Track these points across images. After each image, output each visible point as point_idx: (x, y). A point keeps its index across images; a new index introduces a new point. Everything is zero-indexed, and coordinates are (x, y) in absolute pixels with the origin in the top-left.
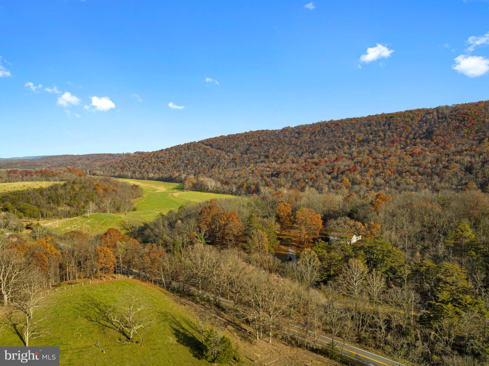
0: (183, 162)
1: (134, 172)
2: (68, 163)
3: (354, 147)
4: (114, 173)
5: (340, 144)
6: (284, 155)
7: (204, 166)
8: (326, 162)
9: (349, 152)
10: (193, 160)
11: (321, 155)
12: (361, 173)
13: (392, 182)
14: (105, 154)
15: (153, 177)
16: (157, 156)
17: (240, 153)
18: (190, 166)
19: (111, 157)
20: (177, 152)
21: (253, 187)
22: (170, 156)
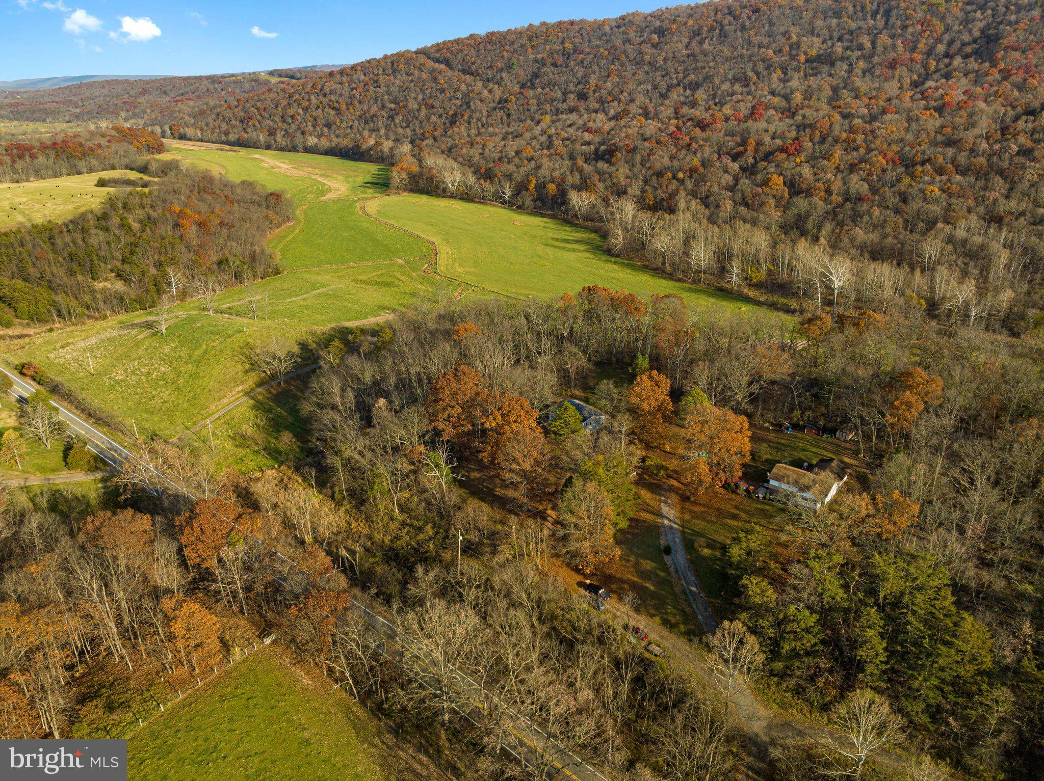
0: (383, 106)
1: (272, 133)
2: (119, 102)
3: (796, 75)
4: (227, 134)
5: (761, 67)
6: (625, 94)
7: (433, 118)
8: (727, 119)
9: (782, 92)
10: (407, 100)
11: (714, 97)
12: (812, 159)
13: (888, 192)
14: (200, 79)
15: (316, 145)
16: (321, 89)
17: (518, 83)
18: (401, 118)
19: (216, 85)
20: (367, 79)
21: (552, 188)
22: (352, 89)
